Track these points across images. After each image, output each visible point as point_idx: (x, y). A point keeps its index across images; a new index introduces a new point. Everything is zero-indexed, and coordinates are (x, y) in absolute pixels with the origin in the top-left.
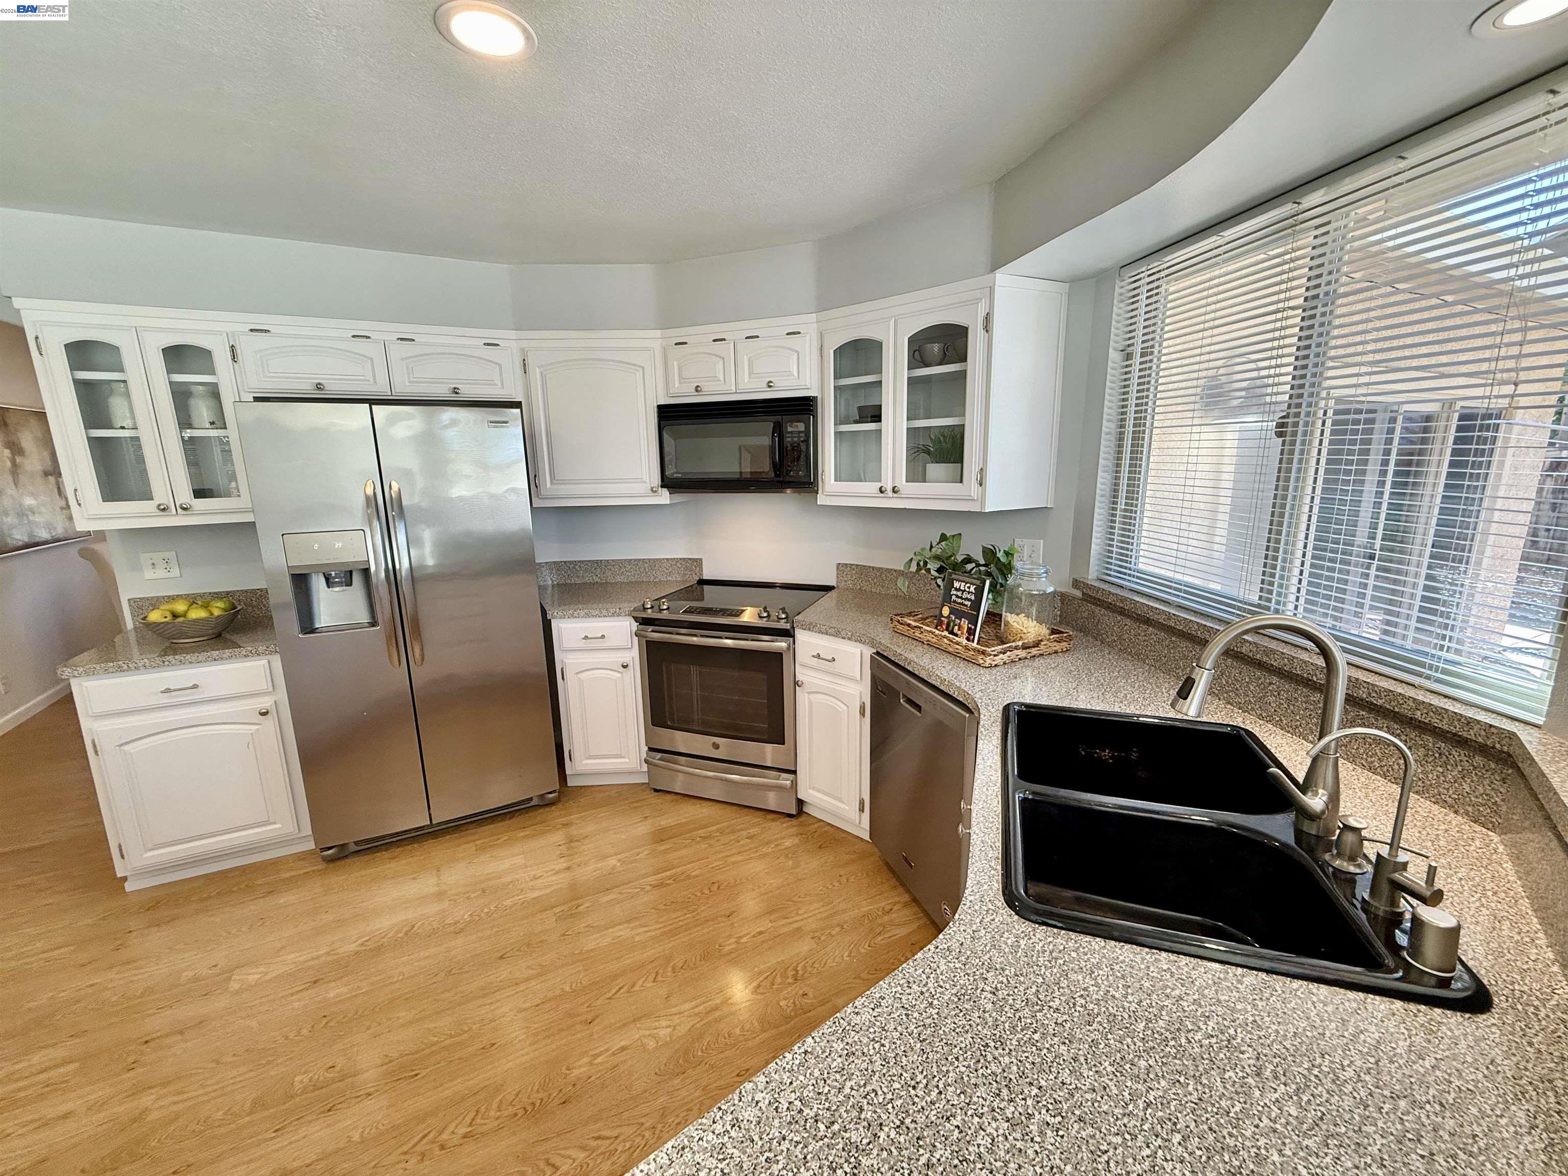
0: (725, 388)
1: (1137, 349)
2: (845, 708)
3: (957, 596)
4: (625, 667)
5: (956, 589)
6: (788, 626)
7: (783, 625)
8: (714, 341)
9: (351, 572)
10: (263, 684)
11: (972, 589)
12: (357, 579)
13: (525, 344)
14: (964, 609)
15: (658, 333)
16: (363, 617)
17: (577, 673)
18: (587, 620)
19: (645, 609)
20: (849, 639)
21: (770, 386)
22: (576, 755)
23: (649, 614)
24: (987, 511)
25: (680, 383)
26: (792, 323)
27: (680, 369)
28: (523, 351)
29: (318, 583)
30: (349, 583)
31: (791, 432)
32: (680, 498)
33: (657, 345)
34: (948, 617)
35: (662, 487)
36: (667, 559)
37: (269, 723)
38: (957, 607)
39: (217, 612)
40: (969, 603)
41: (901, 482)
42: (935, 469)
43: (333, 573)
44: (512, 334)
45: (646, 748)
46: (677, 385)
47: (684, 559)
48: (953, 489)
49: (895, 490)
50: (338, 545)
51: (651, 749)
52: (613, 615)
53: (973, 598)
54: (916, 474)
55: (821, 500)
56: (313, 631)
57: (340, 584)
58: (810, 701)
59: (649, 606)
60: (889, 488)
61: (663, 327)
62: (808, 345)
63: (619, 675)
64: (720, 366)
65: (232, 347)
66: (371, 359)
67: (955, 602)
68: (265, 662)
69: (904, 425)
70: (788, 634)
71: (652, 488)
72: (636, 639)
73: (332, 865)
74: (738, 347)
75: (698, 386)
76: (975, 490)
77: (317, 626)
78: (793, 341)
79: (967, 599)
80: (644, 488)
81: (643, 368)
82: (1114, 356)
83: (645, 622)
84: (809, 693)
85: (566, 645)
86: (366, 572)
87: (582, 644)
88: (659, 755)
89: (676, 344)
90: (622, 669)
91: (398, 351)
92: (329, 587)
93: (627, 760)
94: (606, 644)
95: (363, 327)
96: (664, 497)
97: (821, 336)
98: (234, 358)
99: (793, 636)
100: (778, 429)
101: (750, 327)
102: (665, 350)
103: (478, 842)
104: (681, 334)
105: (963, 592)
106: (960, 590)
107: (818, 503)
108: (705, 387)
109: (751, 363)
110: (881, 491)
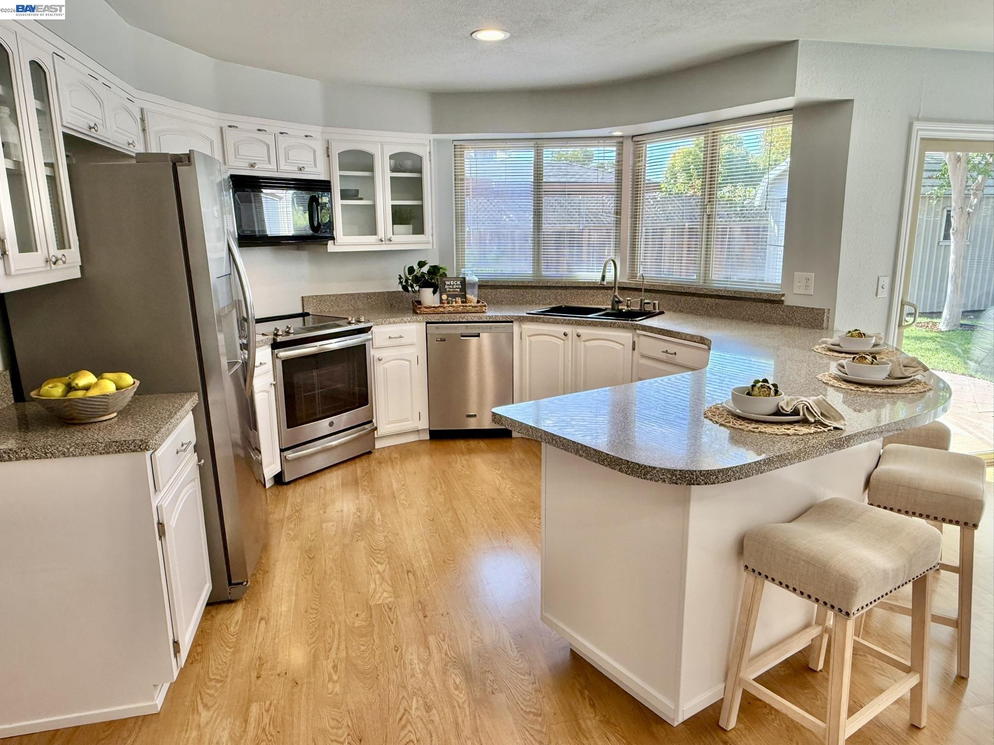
0: (268, 166)
2: (408, 363)
3: (450, 288)
5: (448, 285)
6: (368, 325)
7: (364, 325)
8: (259, 130)
11: (458, 283)
13: (142, 104)
14: (457, 293)
15: (215, 114)
19: (277, 336)
20: (409, 322)
23: (281, 339)
25: (235, 157)
26: (308, 129)
27: (235, 145)
28: (142, 110)
33: (215, 124)
34: (447, 299)
38: (451, 293)
40: (459, 290)
41: (390, 235)
45: (279, 451)
48: (420, 237)
49: (387, 240)
53: (460, 287)
54: (397, 231)
55: (332, 249)
60: (385, 238)
61: (220, 109)
62: (319, 146)
64: (265, 150)
65: (55, 73)
66: (103, 103)
67: (449, 291)
69: (389, 203)
70: (368, 330)
74: (277, 138)
75: (253, 163)
76: (430, 238)
78: (309, 141)
79: (457, 288)
83: (276, 346)
84: (385, 363)
89: (230, 126)
95: (92, 67)
97: (327, 142)
98: (56, 85)
99: (371, 331)
101: (280, 125)
102: (221, 130)
104: (233, 119)
105: (453, 285)
106: (450, 285)
107: (329, 250)
108: (257, 165)
109: (287, 152)
110: (381, 240)
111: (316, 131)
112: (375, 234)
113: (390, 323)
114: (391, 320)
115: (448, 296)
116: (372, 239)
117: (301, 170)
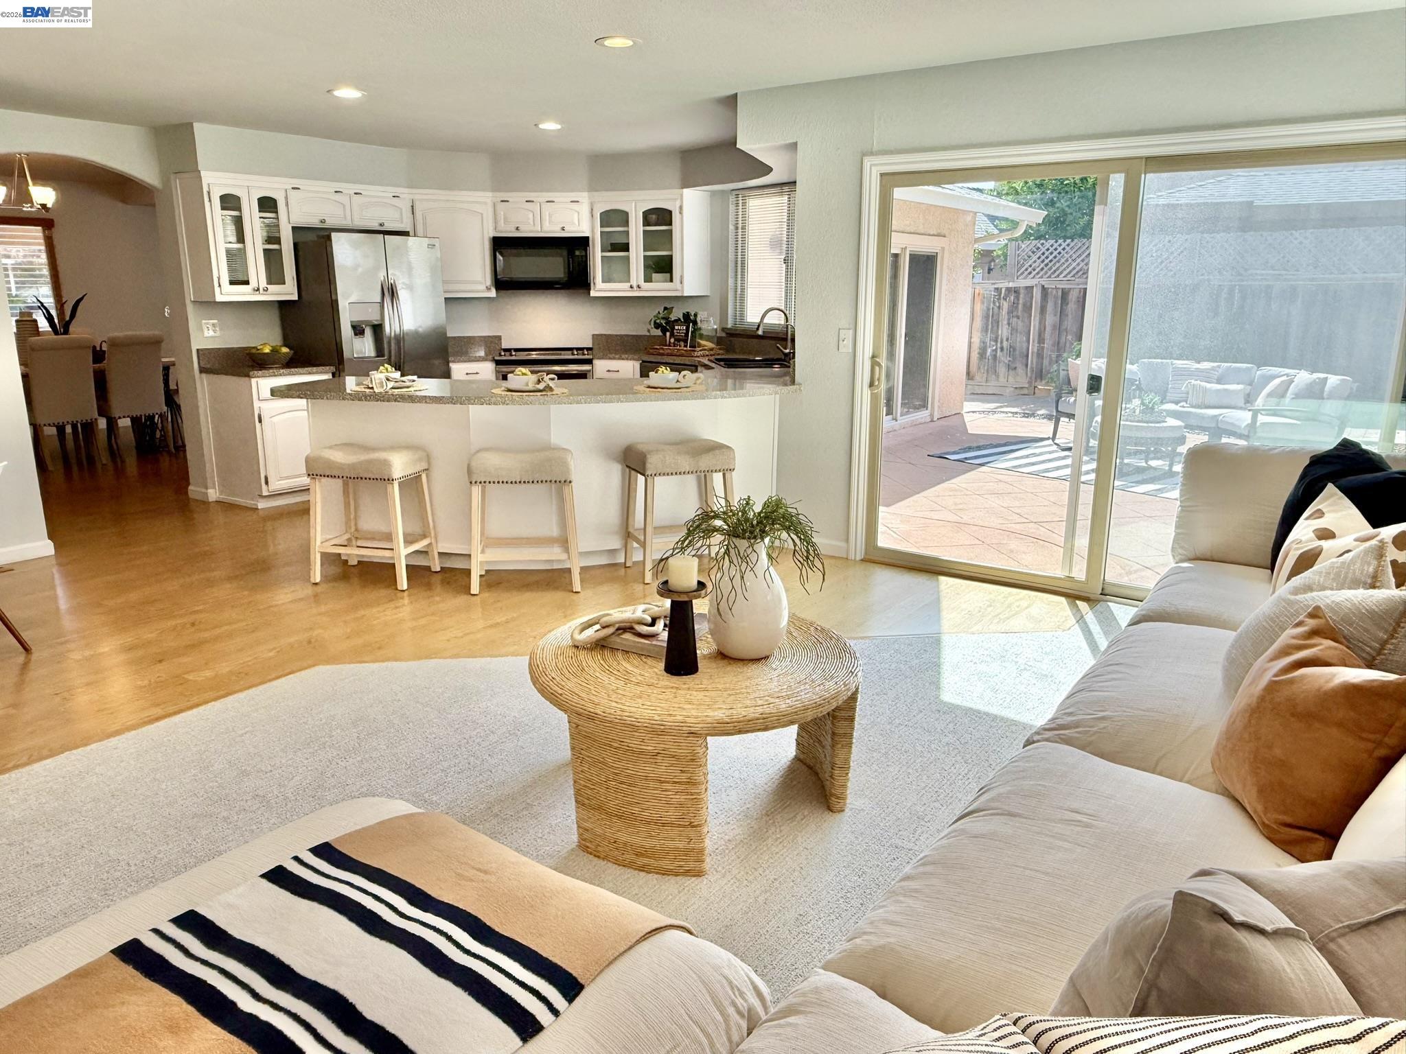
0: (532, 228)
1: (740, 226)
3: (677, 333)
5: (677, 330)
7: (585, 357)
8: (527, 201)
11: (684, 328)
13: (411, 197)
15: (490, 194)
18: (469, 362)
20: (627, 359)
23: (504, 358)
24: (685, 295)
25: (505, 225)
26: (573, 196)
27: (504, 215)
28: (412, 200)
30: (364, 334)
31: (577, 255)
32: (503, 293)
33: (489, 201)
35: (493, 286)
38: (678, 337)
40: (684, 334)
41: (642, 282)
42: (655, 276)
44: (406, 190)
46: (503, 225)
47: (490, 336)
48: (668, 285)
49: (639, 287)
52: (482, 360)
54: (648, 279)
55: (593, 293)
60: (635, 285)
61: (495, 189)
62: (584, 209)
64: (531, 216)
66: (344, 205)
69: (642, 254)
70: (589, 362)
71: (487, 287)
72: (495, 374)
74: (543, 206)
75: (518, 227)
76: (679, 286)
78: (574, 206)
79: (682, 333)
80: (483, 287)
81: (482, 214)
82: (731, 227)
83: (498, 363)
89: (502, 201)
91: (356, 200)
95: (340, 186)
96: (494, 293)
97: (592, 205)
99: (592, 364)
100: (571, 253)
101: (548, 195)
102: (494, 205)
104: (505, 196)
105: (680, 330)
107: (591, 295)
108: (521, 228)
109: (550, 216)
110: (631, 287)
111: (584, 197)
112: (629, 281)
113: (610, 359)
114: (611, 356)
115: (675, 340)
116: (626, 286)
117: (563, 229)
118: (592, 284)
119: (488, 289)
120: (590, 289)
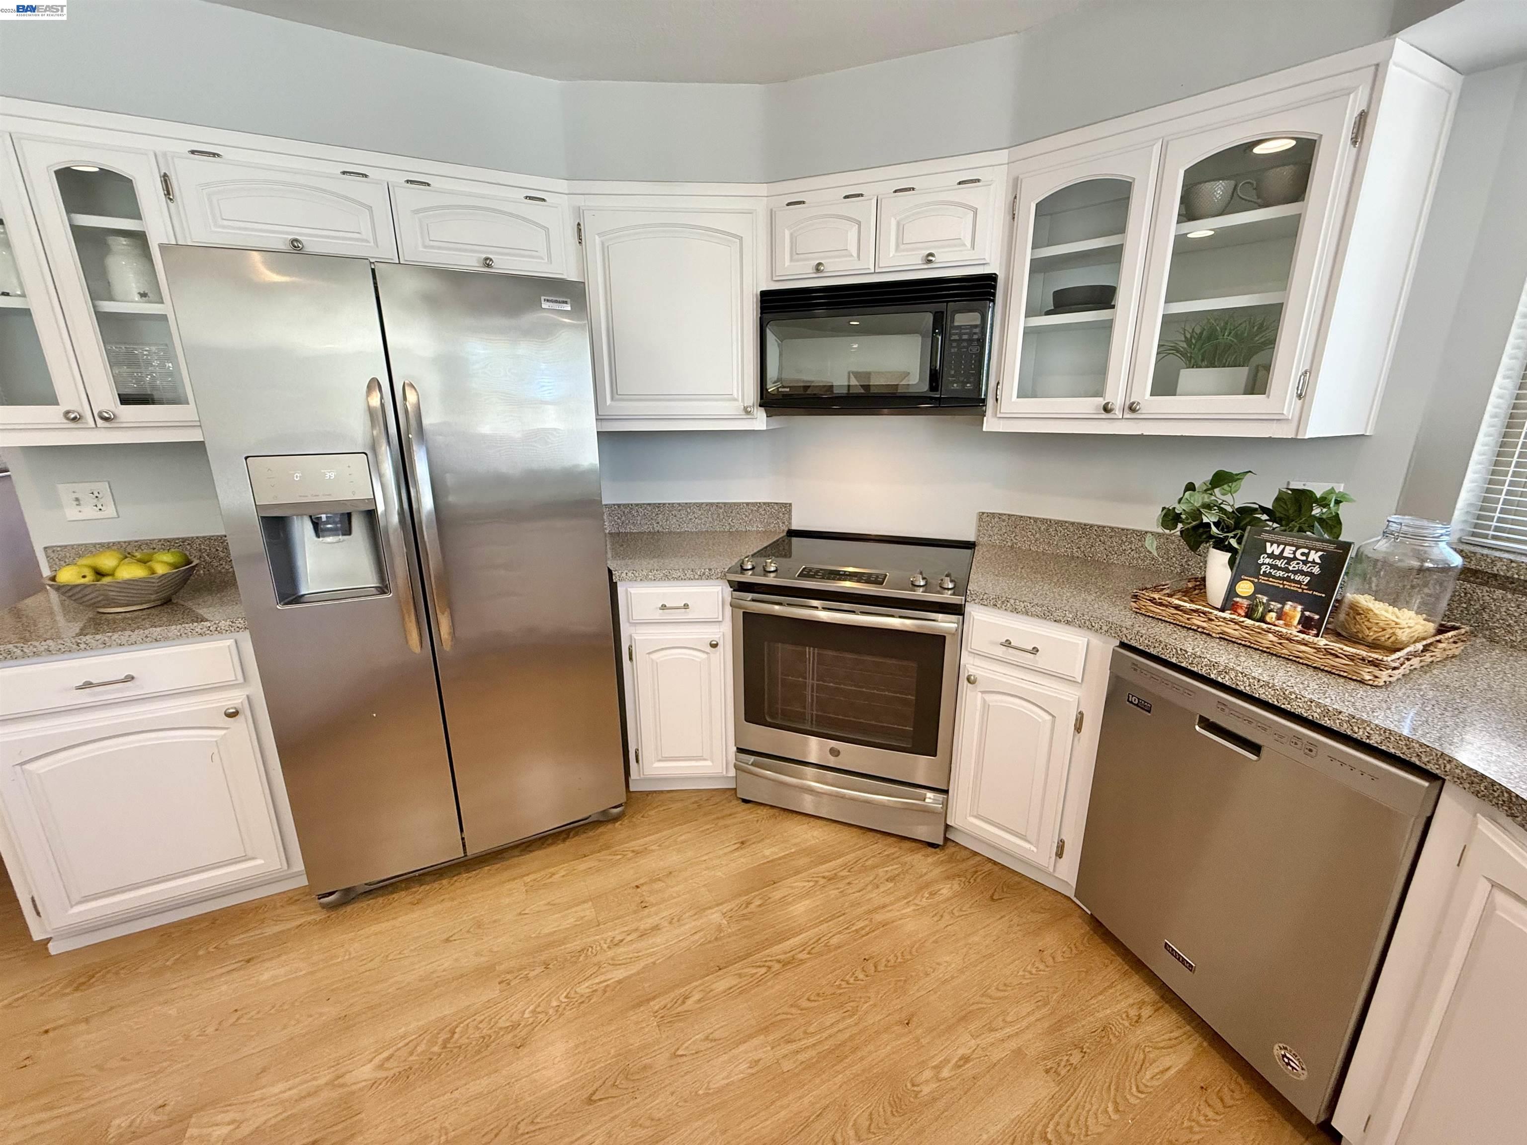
0: (859, 266)
2: (1048, 718)
3: (1274, 567)
4: (714, 646)
5: (1272, 556)
6: (957, 600)
7: (947, 597)
8: (846, 197)
9: (349, 515)
10: (229, 672)
11: (1315, 556)
12: (358, 525)
13: (580, 201)
14: (1294, 587)
15: (763, 189)
16: (368, 578)
17: (649, 653)
18: (666, 583)
19: (743, 570)
20: (1068, 623)
21: (930, 261)
22: (645, 755)
23: (748, 578)
24: (1310, 437)
25: (792, 260)
26: (967, 167)
27: (792, 237)
28: (579, 212)
29: (303, 530)
30: (348, 532)
31: (959, 327)
32: (779, 422)
33: (761, 207)
34: (1252, 597)
35: (760, 406)
36: (748, 504)
37: (241, 727)
39: (161, 570)
40: (1306, 579)
41: (1144, 395)
43: (324, 517)
44: (562, 185)
45: (735, 749)
46: (787, 263)
47: (769, 504)
48: (1250, 403)
49: (1132, 409)
50: (331, 475)
51: (740, 750)
52: (701, 577)
53: (1316, 570)
54: (1167, 386)
55: (990, 424)
56: (298, 599)
57: (333, 532)
58: (984, 701)
59: (750, 567)
60: (1120, 403)
61: (772, 178)
63: (704, 656)
64: (853, 235)
65: (165, 179)
66: (370, 208)
67: (1270, 575)
68: (230, 642)
69: (1159, 309)
70: (957, 610)
71: (745, 409)
72: (728, 609)
73: (334, 915)
74: (884, 204)
75: (820, 264)
76: (1290, 407)
77: (303, 591)
78: (969, 194)
79: (1301, 572)
80: (733, 408)
81: (742, 238)
83: (741, 587)
84: (983, 692)
85: (637, 616)
86: (371, 515)
87: (658, 615)
88: (752, 759)
89: (788, 204)
90: (709, 649)
91: (408, 198)
92: (318, 536)
93: (709, 763)
94: (690, 615)
95: (357, 158)
96: (760, 421)
97: (1016, 184)
98: (168, 193)
99: (963, 615)
100: (940, 322)
101: (901, 174)
102: (772, 214)
103: (527, 879)
104: (796, 190)
105: (1289, 560)
106: (1280, 556)
107: (984, 429)
108: (830, 266)
109: (901, 229)
110: (1106, 409)
111: (996, 164)
112: (1099, 393)
115: (1259, 589)
116: (1089, 405)
117: (929, 259)
118: (990, 402)
119: (747, 411)
120: (983, 414)
